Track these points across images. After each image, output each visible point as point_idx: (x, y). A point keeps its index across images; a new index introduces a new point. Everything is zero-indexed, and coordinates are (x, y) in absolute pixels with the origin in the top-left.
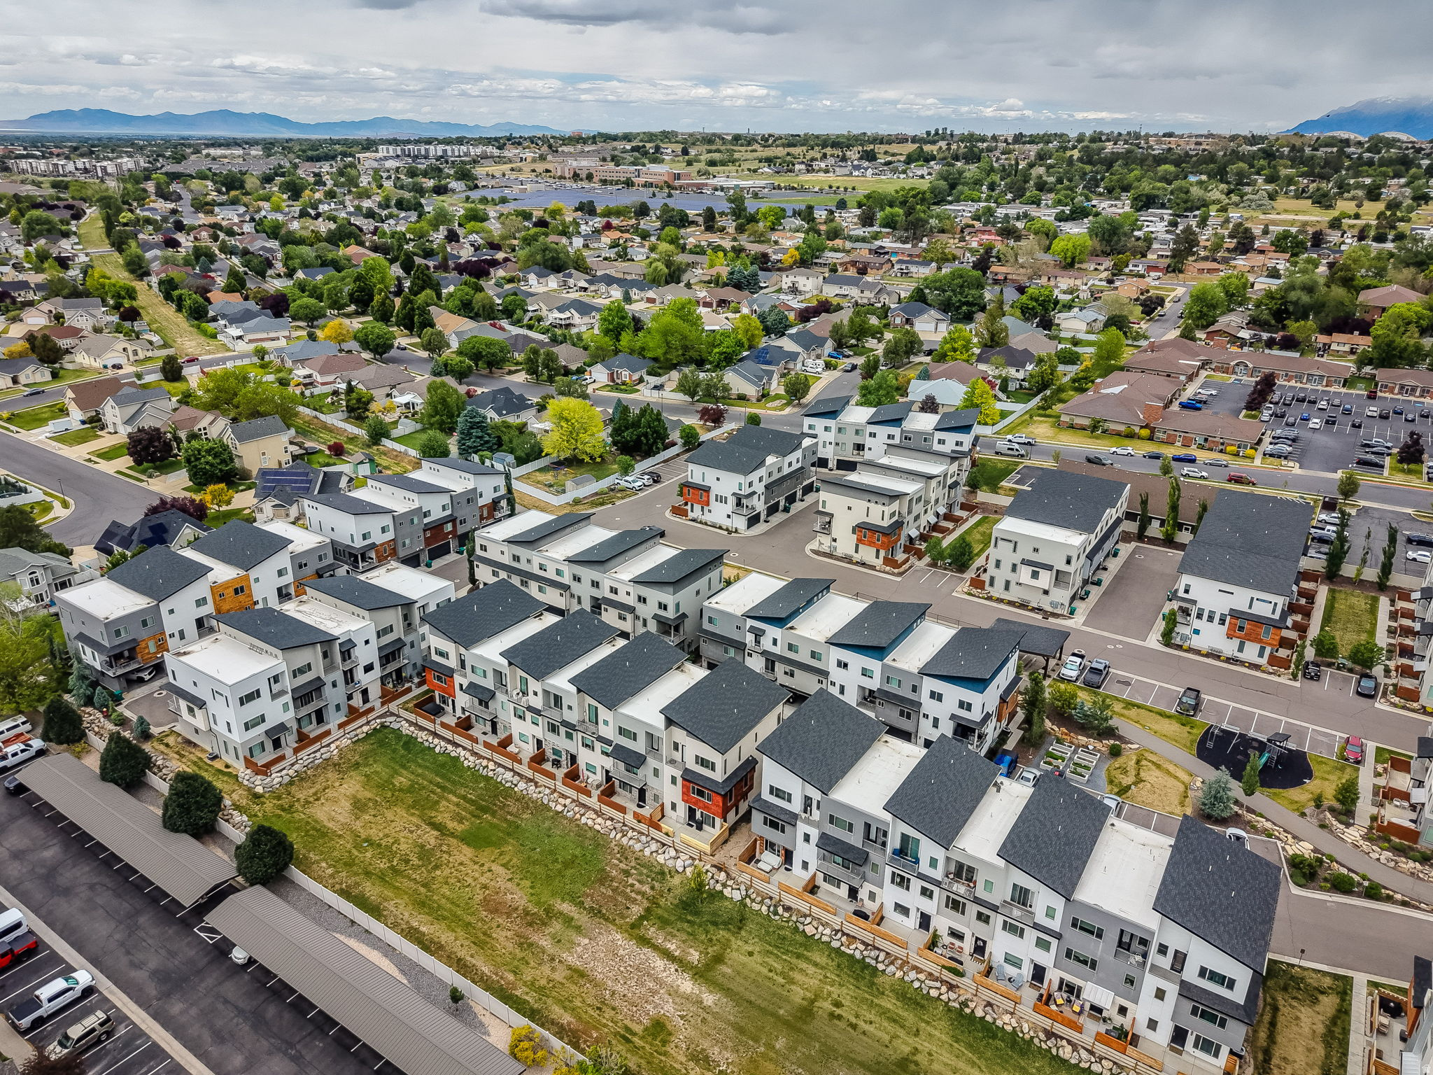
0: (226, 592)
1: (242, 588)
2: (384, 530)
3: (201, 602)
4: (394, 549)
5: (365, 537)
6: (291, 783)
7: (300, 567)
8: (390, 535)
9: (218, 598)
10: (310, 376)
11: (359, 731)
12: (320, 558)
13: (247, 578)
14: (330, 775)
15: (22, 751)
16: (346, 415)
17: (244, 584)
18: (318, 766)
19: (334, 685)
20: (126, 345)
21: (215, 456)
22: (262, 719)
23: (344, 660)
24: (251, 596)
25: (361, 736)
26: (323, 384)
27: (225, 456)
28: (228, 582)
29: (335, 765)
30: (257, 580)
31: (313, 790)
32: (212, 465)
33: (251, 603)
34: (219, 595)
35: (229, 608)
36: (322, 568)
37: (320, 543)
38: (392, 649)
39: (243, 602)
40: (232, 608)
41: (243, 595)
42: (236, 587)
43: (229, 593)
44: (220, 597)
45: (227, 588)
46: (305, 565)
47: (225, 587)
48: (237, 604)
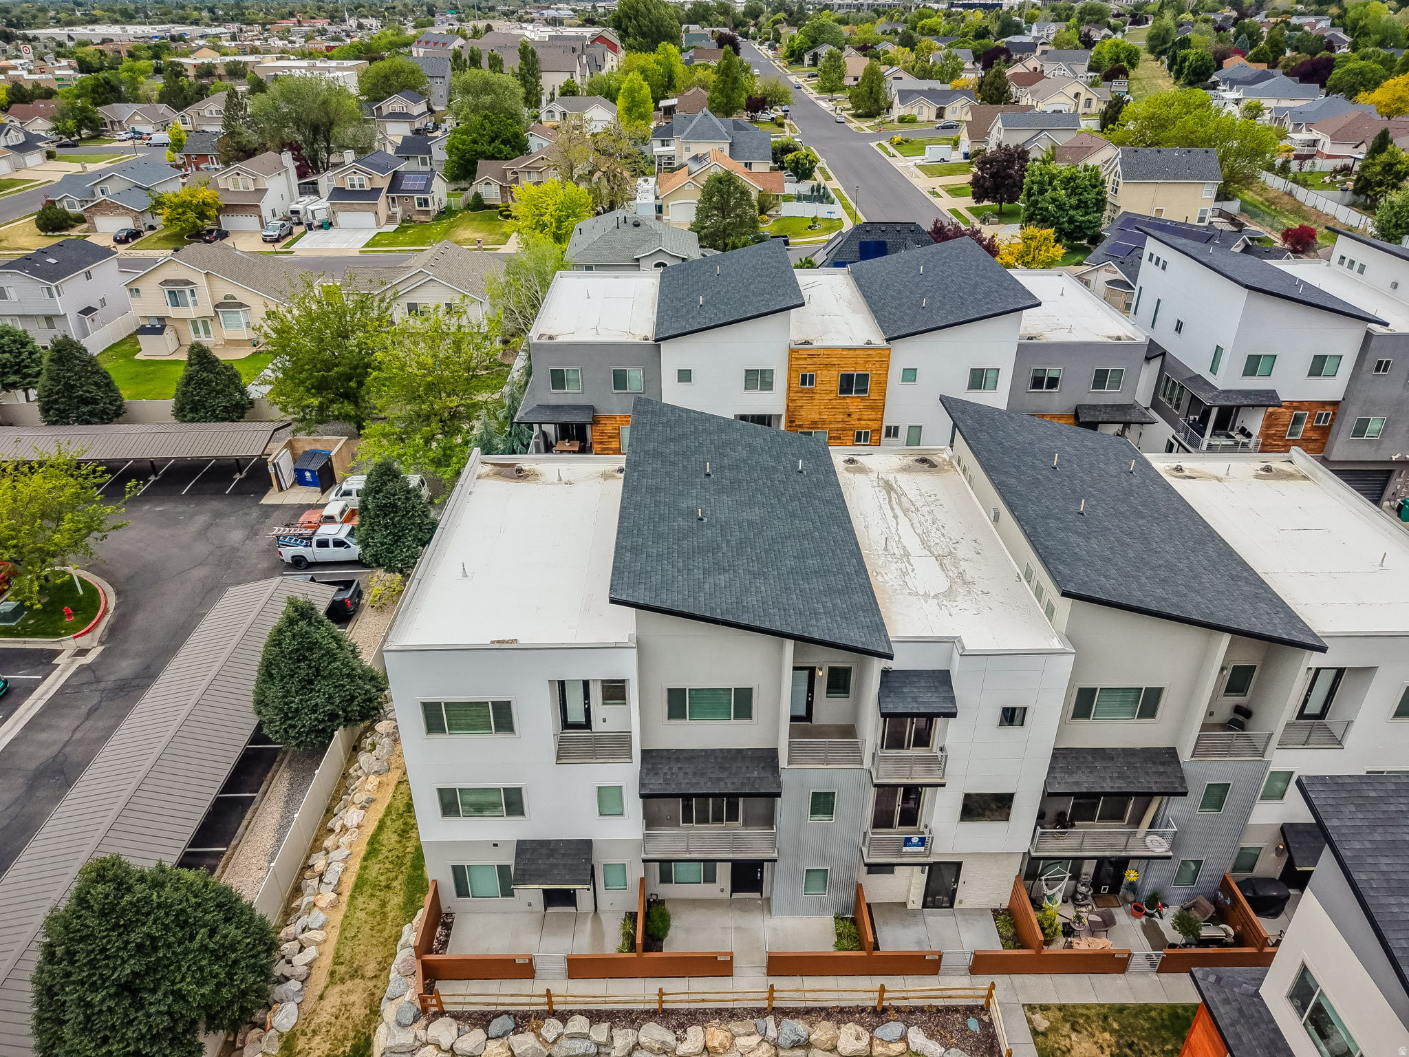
0: (821, 375)
1: (864, 378)
2: (1319, 366)
3: (758, 379)
4: (1326, 432)
5: (1253, 365)
7: (1037, 383)
8: (1331, 388)
9: (796, 382)
10: (1314, 143)
11: (821, 1032)
12: (1100, 379)
13: (883, 360)
15: (339, 543)
16: (1349, 196)
17: (872, 371)
19: (822, 803)
20: (1082, 90)
21: (1073, 192)
22: (513, 802)
23: (894, 740)
24: (879, 407)
26: (1329, 157)
27: (1090, 196)
28: (829, 352)
30: (910, 375)
32: (1060, 207)
33: (875, 425)
34: (804, 377)
35: (816, 417)
36: (1094, 407)
37: (1119, 338)
38: (1122, 777)
39: (855, 416)
40: (824, 421)
41: (863, 399)
42: (850, 371)
43: (829, 380)
44: (804, 383)
45: (828, 366)
46: (1053, 383)
47: (827, 361)
48: (840, 417)
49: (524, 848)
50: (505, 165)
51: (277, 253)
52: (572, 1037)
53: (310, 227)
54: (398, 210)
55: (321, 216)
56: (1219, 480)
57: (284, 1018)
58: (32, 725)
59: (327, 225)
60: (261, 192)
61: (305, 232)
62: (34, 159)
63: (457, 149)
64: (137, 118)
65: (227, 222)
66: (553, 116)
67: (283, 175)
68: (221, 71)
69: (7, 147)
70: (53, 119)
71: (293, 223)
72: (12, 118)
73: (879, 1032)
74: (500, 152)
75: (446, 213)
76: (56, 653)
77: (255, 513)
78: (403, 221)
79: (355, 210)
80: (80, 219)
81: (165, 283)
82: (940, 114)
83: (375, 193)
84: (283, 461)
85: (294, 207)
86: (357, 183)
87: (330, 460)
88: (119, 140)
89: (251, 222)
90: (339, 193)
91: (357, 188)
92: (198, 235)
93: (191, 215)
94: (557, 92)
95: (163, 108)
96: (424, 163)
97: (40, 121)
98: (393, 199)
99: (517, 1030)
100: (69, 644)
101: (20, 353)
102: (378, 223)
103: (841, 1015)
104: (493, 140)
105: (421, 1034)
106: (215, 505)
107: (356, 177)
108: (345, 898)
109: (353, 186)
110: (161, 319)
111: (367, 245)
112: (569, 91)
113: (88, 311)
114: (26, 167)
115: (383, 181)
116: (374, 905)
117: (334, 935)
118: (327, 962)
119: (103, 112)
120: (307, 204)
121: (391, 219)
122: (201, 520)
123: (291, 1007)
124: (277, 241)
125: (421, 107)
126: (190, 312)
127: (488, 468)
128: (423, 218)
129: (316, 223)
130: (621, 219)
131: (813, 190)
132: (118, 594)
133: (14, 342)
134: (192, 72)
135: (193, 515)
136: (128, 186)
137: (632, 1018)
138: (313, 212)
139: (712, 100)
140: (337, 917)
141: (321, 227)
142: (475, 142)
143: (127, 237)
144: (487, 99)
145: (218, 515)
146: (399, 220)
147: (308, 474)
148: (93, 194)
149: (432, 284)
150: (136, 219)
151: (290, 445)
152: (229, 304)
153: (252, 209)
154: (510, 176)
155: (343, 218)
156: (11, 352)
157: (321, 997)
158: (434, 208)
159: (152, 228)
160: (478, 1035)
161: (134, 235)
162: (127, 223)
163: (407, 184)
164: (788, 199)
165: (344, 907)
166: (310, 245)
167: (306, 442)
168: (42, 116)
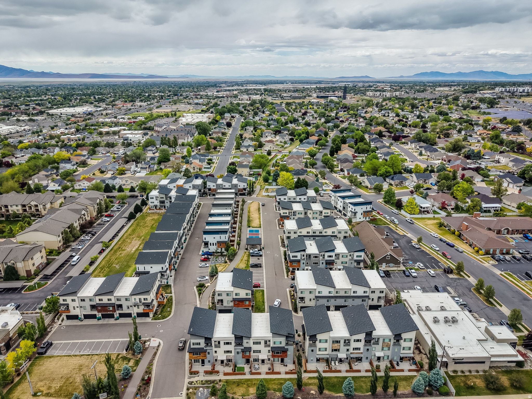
20: (272, 146)
28: (179, 184)
50: (165, 163)
51: (133, 176)
59: (140, 172)
60: (131, 168)
63: (159, 160)
64: (102, 150)
65: (126, 172)
66: (178, 150)
67: (133, 165)
68: (111, 132)
69: (86, 158)
71: (135, 172)
74: (166, 161)
75: (157, 170)
79: (144, 170)
80: (104, 171)
81: (125, 180)
82: (247, 150)
83: (146, 168)
88: (99, 155)
89: (129, 172)
90: (141, 168)
91: (144, 167)
92: (122, 174)
93: (121, 171)
95: (107, 148)
96: (154, 162)
98: (149, 169)
102: (147, 172)
104: (165, 159)
111: (145, 175)
114: (89, 161)
115: (148, 166)
119: (96, 149)
120: (136, 169)
124: (133, 174)
125: (155, 148)
126: (128, 183)
129: (138, 172)
130: (173, 174)
133: (114, 186)
136: (112, 167)
138: (138, 170)
142: (162, 159)
144: (164, 153)
146: (150, 171)
150: (114, 172)
152: (132, 182)
153: (130, 170)
154: (166, 165)
155: (142, 171)
158: (154, 170)
159: (117, 173)
162: (112, 172)
163: (151, 166)
166: (138, 175)
167: (141, 194)
168: (85, 150)
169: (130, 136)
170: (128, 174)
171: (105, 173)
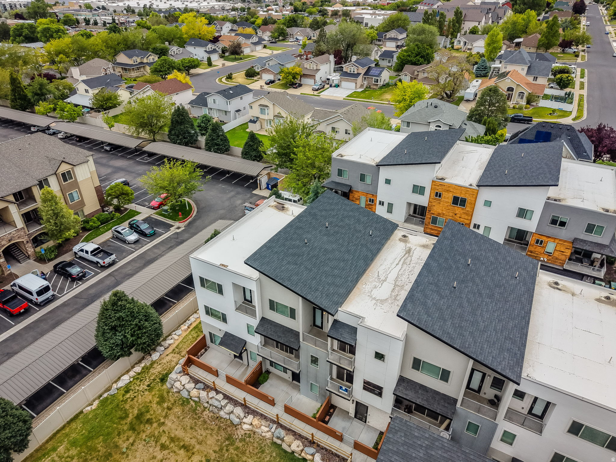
0: (444, 194)
1: (463, 200)
3: (418, 190)
6: (185, 402)
9: (433, 195)
11: (289, 438)
12: (590, 229)
13: (476, 195)
14: (211, 441)
17: (469, 198)
18: (219, 418)
23: (342, 348)
24: (471, 215)
25: (284, 446)
28: (451, 185)
29: (229, 438)
30: (488, 203)
31: (180, 433)
33: (468, 222)
34: (437, 193)
35: (440, 212)
36: (585, 241)
37: (607, 211)
38: (427, 400)
39: (458, 215)
40: (443, 214)
41: (463, 209)
42: (458, 195)
43: (448, 198)
44: (436, 196)
45: (448, 191)
46: (563, 224)
47: (447, 189)
48: (451, 214)
49: (227, 334)
50: (415, 68)
51: (314, 95)
52: (217, 400)
53: (331, 86)
54: (366, 83)
55: (336, 82)
56: (573, 294)
57: (155, 356)
58: (155, 246)
59: (337, 86)
60: (318, 70)
61: (329, 88)
62: (259, 48)
63: (401, 58)
64: (299, 33)
65: (303, 81)
66: (460, 43)
67: (328, 64)
68: (340, 13)
69: (252, 43)
70: (272, 32)
71: (327, 83)
72: (260, 31)
73: (306, 449)
74: (419, 61)
75: (385, 86)
76: (172, 226)
77: (249, 195)
78: (366, 88)
79: (349, 81)
80: (258, 74)
81: (260, 105)
83: (359, 74)
84: (264, 180)
85: (329, 77)
86: (352, 70)
87: (277, 183)
88: (290, 42)
89: (310, 81)
91: (352, 72)
92: (293, 85)
93: (290, 77)
94: (468, 31)
95: (308, 30)
96: (389, 62)
97: (268, 33)
98: (365, 78)
99: (203, 389)
100: (177, 224)
101: (207, 124)
102: (356, 87)
103: (298, 436)
104: (417, 55)
105: (179, 377)
106: (239, 189)
107: (352, 68)
108: (190, 330)
109: (350, 71)
110: (257, 118)
111: (348, 96)
112: (474, 32)
113: (238, 111)
114: (255, 51)
115: (362, 71)
116: (195, 335)
117: (181, 339)
118: (174, 346)
119: (289, 30)
121: (362, 86)
122: (233, 193)
123: (158, 354)
124: (317, 90)
125: (404, 35)
126: (266, 117)
127: (275, 203)
128: (375, 87)
129: (333, 85)
130: (430, 103)
131: (566, 94)
132: (197, 212)
133: (206, 120)
134: (330, 13)
135: (231, 191)
136: (276, 63)
137: (236, 403)
138: (333, 80)
139: (540, 41)
140: (184, 334)
141: (335, 86)
142: (409, 56)
143: (269, 83)
144: (421, 37)
145: (238, 193)
146: (365, 87)
147: (270, 186)
148: (265, 65)
149: (341, 121)
150: (275, 76)
151: (268, 174)
153: (312, 76)
154: (416, 73)
155: (344, 84)
156: (204, 123)
157: (167, 355)
158: (381, 83)
159: (279, 80)
160: (193, 385)
161: (272, 82)
162: (271, 77)
163: (372, 72)
164: (546, 97)
165: (188, 332)
166: (329, 93)
167: (274, 175)
168: (269, 31)
169: (366, 16)
170: (307, 89)
171: (255, 78)
